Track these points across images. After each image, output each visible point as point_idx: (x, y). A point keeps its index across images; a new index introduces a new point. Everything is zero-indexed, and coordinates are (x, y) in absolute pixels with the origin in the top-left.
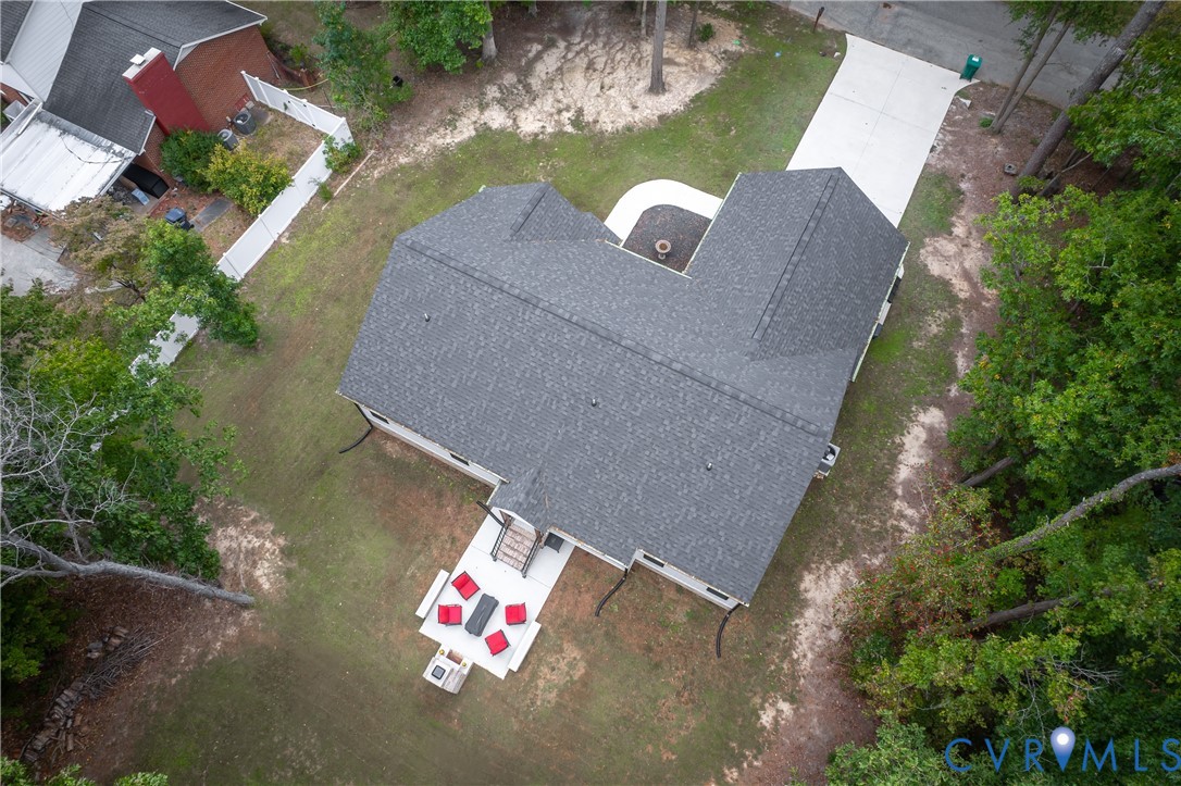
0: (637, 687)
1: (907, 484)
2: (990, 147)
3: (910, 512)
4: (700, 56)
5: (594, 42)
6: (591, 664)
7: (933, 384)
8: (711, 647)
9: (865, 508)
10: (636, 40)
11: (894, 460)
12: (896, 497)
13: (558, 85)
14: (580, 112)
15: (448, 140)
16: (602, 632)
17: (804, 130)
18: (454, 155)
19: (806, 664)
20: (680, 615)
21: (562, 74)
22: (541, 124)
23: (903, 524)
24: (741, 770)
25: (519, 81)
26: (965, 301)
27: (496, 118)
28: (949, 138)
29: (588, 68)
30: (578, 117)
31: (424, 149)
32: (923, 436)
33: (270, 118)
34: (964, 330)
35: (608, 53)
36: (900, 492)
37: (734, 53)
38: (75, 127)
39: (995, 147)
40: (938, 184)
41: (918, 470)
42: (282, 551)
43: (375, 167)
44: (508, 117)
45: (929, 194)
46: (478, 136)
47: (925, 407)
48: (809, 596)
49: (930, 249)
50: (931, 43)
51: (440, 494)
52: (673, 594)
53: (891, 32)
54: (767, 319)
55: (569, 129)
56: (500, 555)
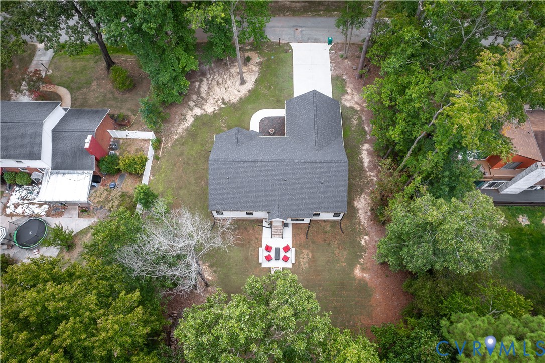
0: (327, 251)
1: (368, 167)
2: (346, 63)
3: (372, 174)
4: (250, 67)
5: (214, 75)
6: (312, 252)
7: (362, 137)
8: (340, 232)
9: (361, 178)
10: (228, 69)
11: (362, 162)
12: (367, 172)
13: (211, 94)
14: (223, 99)
15: (187, 125)
16: (311, 242)
17: (293, 79)
18: (191, 129)
19: (366, 224)
20: (328, 228)
21: (211, 89)
22: (213, 108)
23: (372, 178)
24: (363, 258)
25: (198, 97)
26: (360, 111)
27: (198, 112)
28: (334, 65)
29: (218, 85)
30: (223, 101)
31: (180, 131)
32: (366, 152)
33: (121, 141)
34: (363, 119)
35: (221, 77)
36: (367, 170)
37: (259, 62)
38: (67, 171)
39: (348, 63)
40: (337, 80)
41: (369, 162)
42: (209, 266)
43: (168, 143)
44: (202, 110)
45: (336, 84)
46: (195, 120)
47: (363, 144)
48: (358, 207)
49: (344, 100)
50: (315, 37)
51: (246, 229)
52: (324, 224)
53: (302, 37)
54: (317, 139)
55: (223, 106)
56: (273, 236)
